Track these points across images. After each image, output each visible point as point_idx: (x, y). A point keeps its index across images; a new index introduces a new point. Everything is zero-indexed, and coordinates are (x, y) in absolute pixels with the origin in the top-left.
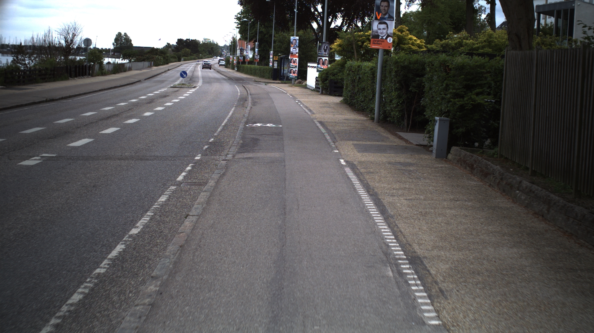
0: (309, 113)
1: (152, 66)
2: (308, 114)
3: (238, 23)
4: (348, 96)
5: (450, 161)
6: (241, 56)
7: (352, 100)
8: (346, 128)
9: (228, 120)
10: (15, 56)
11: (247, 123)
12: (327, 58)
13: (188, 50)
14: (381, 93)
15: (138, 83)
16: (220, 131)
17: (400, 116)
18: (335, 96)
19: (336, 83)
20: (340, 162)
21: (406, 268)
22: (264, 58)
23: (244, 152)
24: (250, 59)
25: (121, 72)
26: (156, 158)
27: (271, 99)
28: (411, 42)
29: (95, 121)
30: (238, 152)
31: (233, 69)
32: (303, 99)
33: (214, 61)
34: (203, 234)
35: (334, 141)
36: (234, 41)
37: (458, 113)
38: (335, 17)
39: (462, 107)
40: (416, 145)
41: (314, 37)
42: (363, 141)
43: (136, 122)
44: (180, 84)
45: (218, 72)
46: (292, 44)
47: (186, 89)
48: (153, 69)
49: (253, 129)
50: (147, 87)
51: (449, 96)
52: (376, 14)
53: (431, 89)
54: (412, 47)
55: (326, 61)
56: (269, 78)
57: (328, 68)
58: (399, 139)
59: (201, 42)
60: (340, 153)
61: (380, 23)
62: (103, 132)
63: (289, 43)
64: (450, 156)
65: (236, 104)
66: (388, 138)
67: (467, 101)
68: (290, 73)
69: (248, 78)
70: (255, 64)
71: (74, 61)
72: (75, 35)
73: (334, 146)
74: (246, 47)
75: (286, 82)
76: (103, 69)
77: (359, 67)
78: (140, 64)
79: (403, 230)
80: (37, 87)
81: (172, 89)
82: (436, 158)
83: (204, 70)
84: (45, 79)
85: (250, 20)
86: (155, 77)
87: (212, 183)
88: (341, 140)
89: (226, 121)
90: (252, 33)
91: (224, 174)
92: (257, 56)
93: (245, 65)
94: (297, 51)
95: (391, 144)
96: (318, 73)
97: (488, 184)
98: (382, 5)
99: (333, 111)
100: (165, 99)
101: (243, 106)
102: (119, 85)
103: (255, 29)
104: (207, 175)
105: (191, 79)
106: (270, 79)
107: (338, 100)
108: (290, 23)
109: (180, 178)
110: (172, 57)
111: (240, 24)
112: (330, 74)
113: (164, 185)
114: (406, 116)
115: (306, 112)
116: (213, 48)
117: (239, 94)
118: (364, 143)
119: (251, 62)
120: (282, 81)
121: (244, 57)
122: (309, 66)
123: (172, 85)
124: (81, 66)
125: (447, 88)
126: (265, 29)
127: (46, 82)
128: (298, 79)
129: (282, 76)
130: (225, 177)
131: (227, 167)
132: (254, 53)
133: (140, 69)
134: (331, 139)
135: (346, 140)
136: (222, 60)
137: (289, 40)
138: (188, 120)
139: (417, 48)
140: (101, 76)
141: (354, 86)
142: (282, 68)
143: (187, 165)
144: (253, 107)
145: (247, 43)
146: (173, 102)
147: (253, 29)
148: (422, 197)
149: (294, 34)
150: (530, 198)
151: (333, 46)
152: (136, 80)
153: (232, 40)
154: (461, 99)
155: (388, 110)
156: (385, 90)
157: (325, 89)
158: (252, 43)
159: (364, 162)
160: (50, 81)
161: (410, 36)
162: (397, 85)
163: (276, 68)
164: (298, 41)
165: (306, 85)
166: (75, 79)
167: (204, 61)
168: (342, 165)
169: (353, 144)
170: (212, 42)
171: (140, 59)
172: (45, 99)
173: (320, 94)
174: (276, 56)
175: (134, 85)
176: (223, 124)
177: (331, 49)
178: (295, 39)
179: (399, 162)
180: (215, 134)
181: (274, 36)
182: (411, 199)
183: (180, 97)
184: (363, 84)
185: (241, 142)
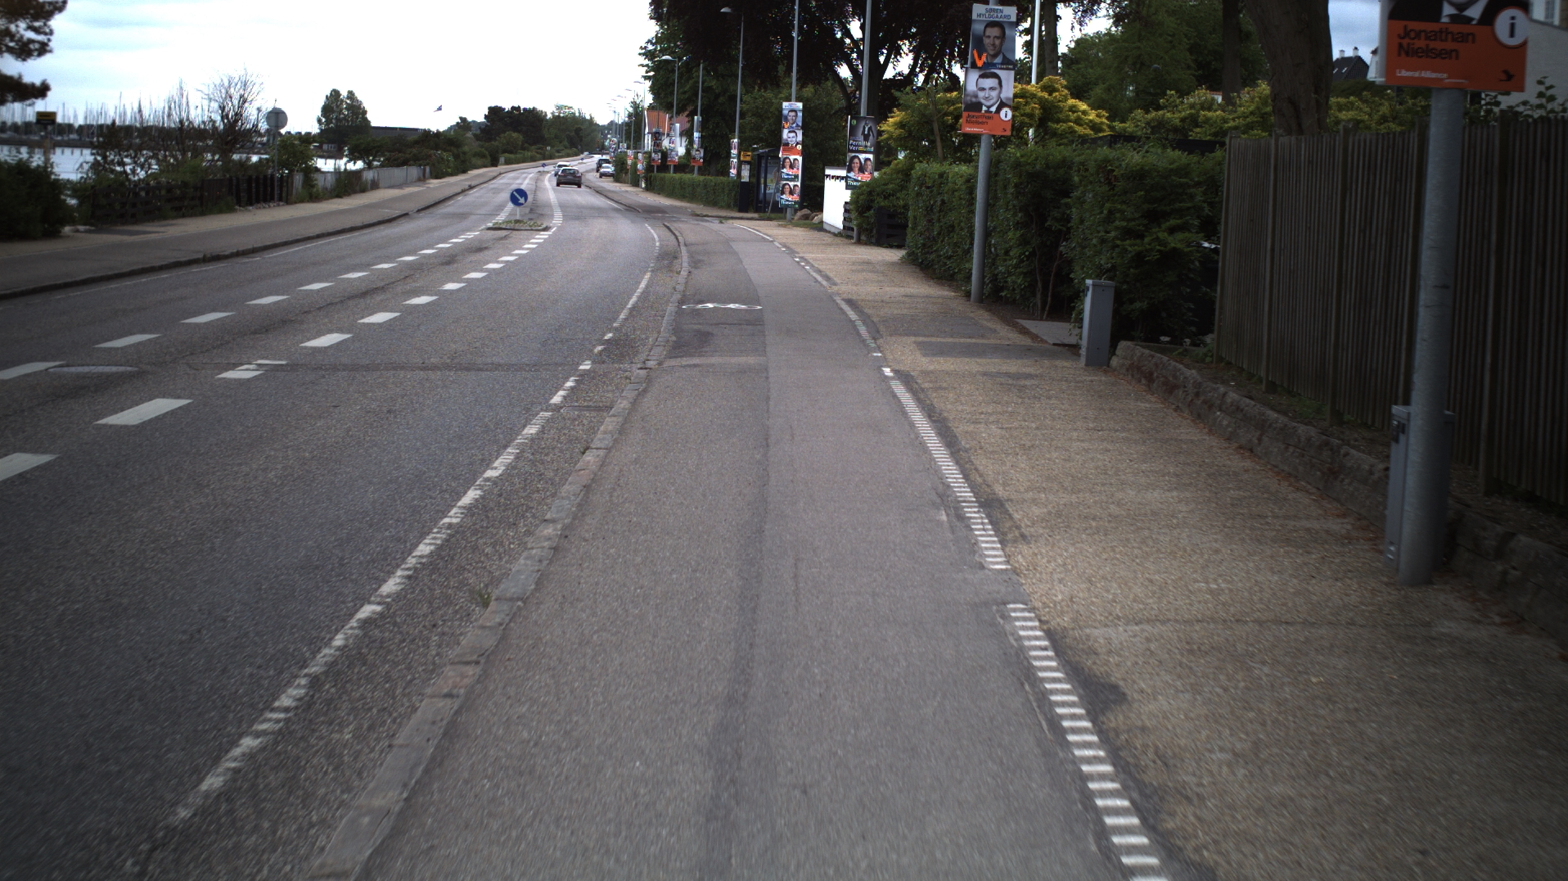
0: (824, 283)
1: (429, 179)
2: (822, 285)
3: (647, 65)
4: (916, 245)
5: (1115, 370)
6: (655, 152)
7: (926, 254)
8: (905, 311)
9: (639, 298)
10: (98, 154)
11: (681, 302)
12: (871, 156)
13: (515, 135)
14: (987, 234)
15: (402, 220)
16: (626, 319)
17: (1026, 284)
18: (891, 246)
19: (892, 216)
20: (882, 373)
21: (972, 512)
22: (716, 156)
23: (681, 357)
24: (680, 158)
25: (355, 192)
26: (497, 367)
27: (735, 253)
28: (1073, 116)
29: (338, 300)
30: (670, 356)
31: (636, 184)
32: (812, 253)
33: (585, 164)
34: (621, 470)
35: (876, 334)
36: (637, 114)
37: (1132, 270)
38: (896, 51)
39: (1139, 258)
40: (1054, 344)
41: (843, 103)
42: (937, 337)
43: (432, 302)
44: (511, 222)
45: (599, 192)
46: (787, 120)
47: (525, 233)
48: (431, 186)
49: (698, 313)
50: (430, 230)
51: (1113, 234)
52: (973, 56)
53: (1082, 221)
54: (1077, 128)
55: (869, 163)
56: (728, 207)
57: (873, 179)
58: (1021, 333)
59: (549, 116)
60: (885, 357)
61: (981, 76)
62: (366, 320)
63: (779, 118)
64: (1115, 362)
65: (652, 265)
66: (995, 330)
67: (1149, 244)
68: (783, 193)
69: (676, 207)
70: (692, 171)
71: (243, 165)
72: (245, 101)
73: (873, 345)
74: (670, 129)
75: (773, 215)
76: (313, 186)
77: (941, 175)
78: (398, 173)
79: (981, 468)
80: (169, 228)
81: (493, 232)
82: (1086, 365)
83: (563, 188)
84: (180, 208)
85: (680, 59)
86: (441, 206)
87: (623, 404)
88: (891, 335)
89: (634, 299)
90: (685, 93)
91: (645, 391)
92: (697, 150)
93: (667, 175)
94: (800, 138)
95: (999, 342)
96: (849, 192)
97: (1173, 407)
98: (987, 34)
99: (881, 278)
100: (481, 254)
101: (669, 268)
102: (360, 224)
103: (691, 82)
104: (610, 395)
105: (531, 210)
106: (732, 210)
107: (894, 255)
108: (781, 68)
109: (557, 399)
110: (476, 155)
111: (652, 69)
112: (878, 195)
113: (528, 410)
114: (1040, 285)
115: (816, 281)
116: (580, 129)
117: (658, 244)
118: (939, 340)
119: (683, 166)
120: (762, 214)
121: (665, 155)
122: (828, 176)
123: (490, 225)
124: (261, 177)
125: (1109, 219)
126: (718, 80)
127: (184, 216)
128: (802, 207)
129: (761, 202)
130: (649, 395)
131: (649, 380)
132: (691, 142)
133: (400, 186)
134: (869, 333)
135: (900, 335)
136: (607, 161)
137: (780, 110)
138: (548, 299)
139: (1088, 131)
140: (308, 202)
141: (930, 221)
142: (762, 180)
143: (567, 379)
144: (695, 272)
145: (670, 118)
146: (502, 262)
147: (687, 81)
148: (1034, 425)
149: (790, 95)
150: (1235, 423)
151: (884, 127)
152: (397, 213)
153: (631, 110)
154: (1138, 241)
155: (1001, 272)
156: (995, 228)
157: (867, 230)
158: (683, 117)
159: (932, 372)
160: (191, 216)
161: (1071, 102)
162: (1020, 215)
163: (748, 180)
164: (800, 114)
165: (822, 222)
166: (250, 211)
167: (560, 166)
168: (886, 377)
169: (915, 342)
170: (577, 114)
171: (395, 160)
172: (200, 256)
173: (855, 243)
174: (746, 150)
175: (394, 224)
176: (629, 306)
177: (880, 133)
178: (792, 107)
179: (1006, 373)
180: (615, 325)
181: (741, 100)
182: (1011, 428)
183: (517, 252)
184: (952, 217)
185: (674, 338)
